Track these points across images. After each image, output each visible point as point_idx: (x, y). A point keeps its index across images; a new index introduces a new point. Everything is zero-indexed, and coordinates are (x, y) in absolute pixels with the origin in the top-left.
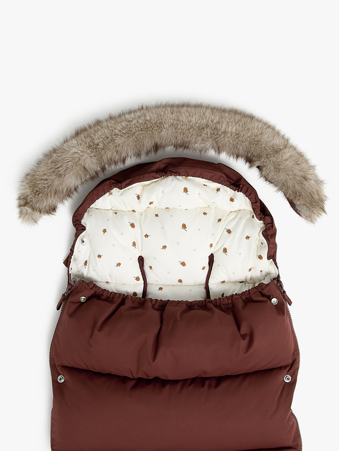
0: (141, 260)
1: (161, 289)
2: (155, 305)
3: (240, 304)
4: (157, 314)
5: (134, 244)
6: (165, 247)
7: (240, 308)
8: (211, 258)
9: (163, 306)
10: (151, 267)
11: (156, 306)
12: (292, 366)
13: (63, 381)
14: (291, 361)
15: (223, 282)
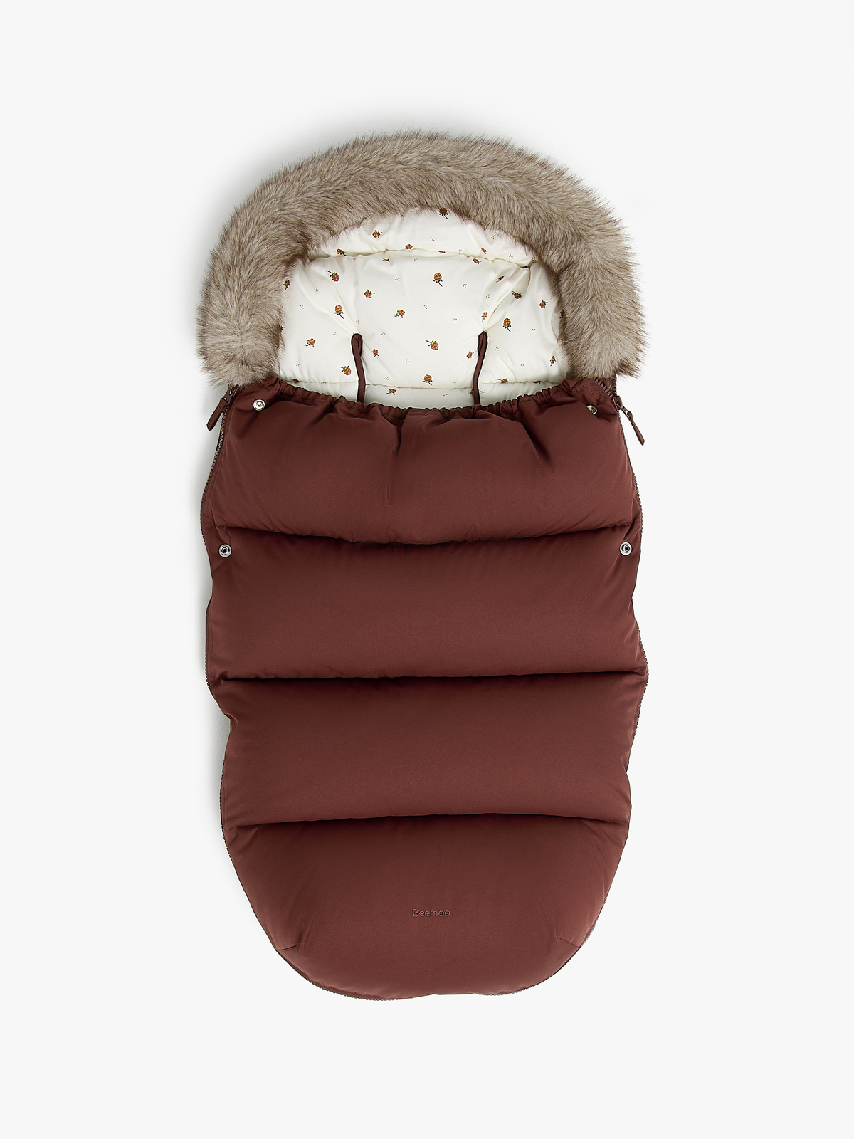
0: (357, 342)
1: (392, 391)
2: (387, 414)
3: (532, 409)
4: (393, 428)
5: (339, 310)
6: (401, 313)
7: (533, 414)
8: (483, 339)
9: (399, 417)
10: (375, 352)
11: (390, 416)
12: (631, 526)
13: (228, 554)
14: (631, 519)
15: (504, 381)
